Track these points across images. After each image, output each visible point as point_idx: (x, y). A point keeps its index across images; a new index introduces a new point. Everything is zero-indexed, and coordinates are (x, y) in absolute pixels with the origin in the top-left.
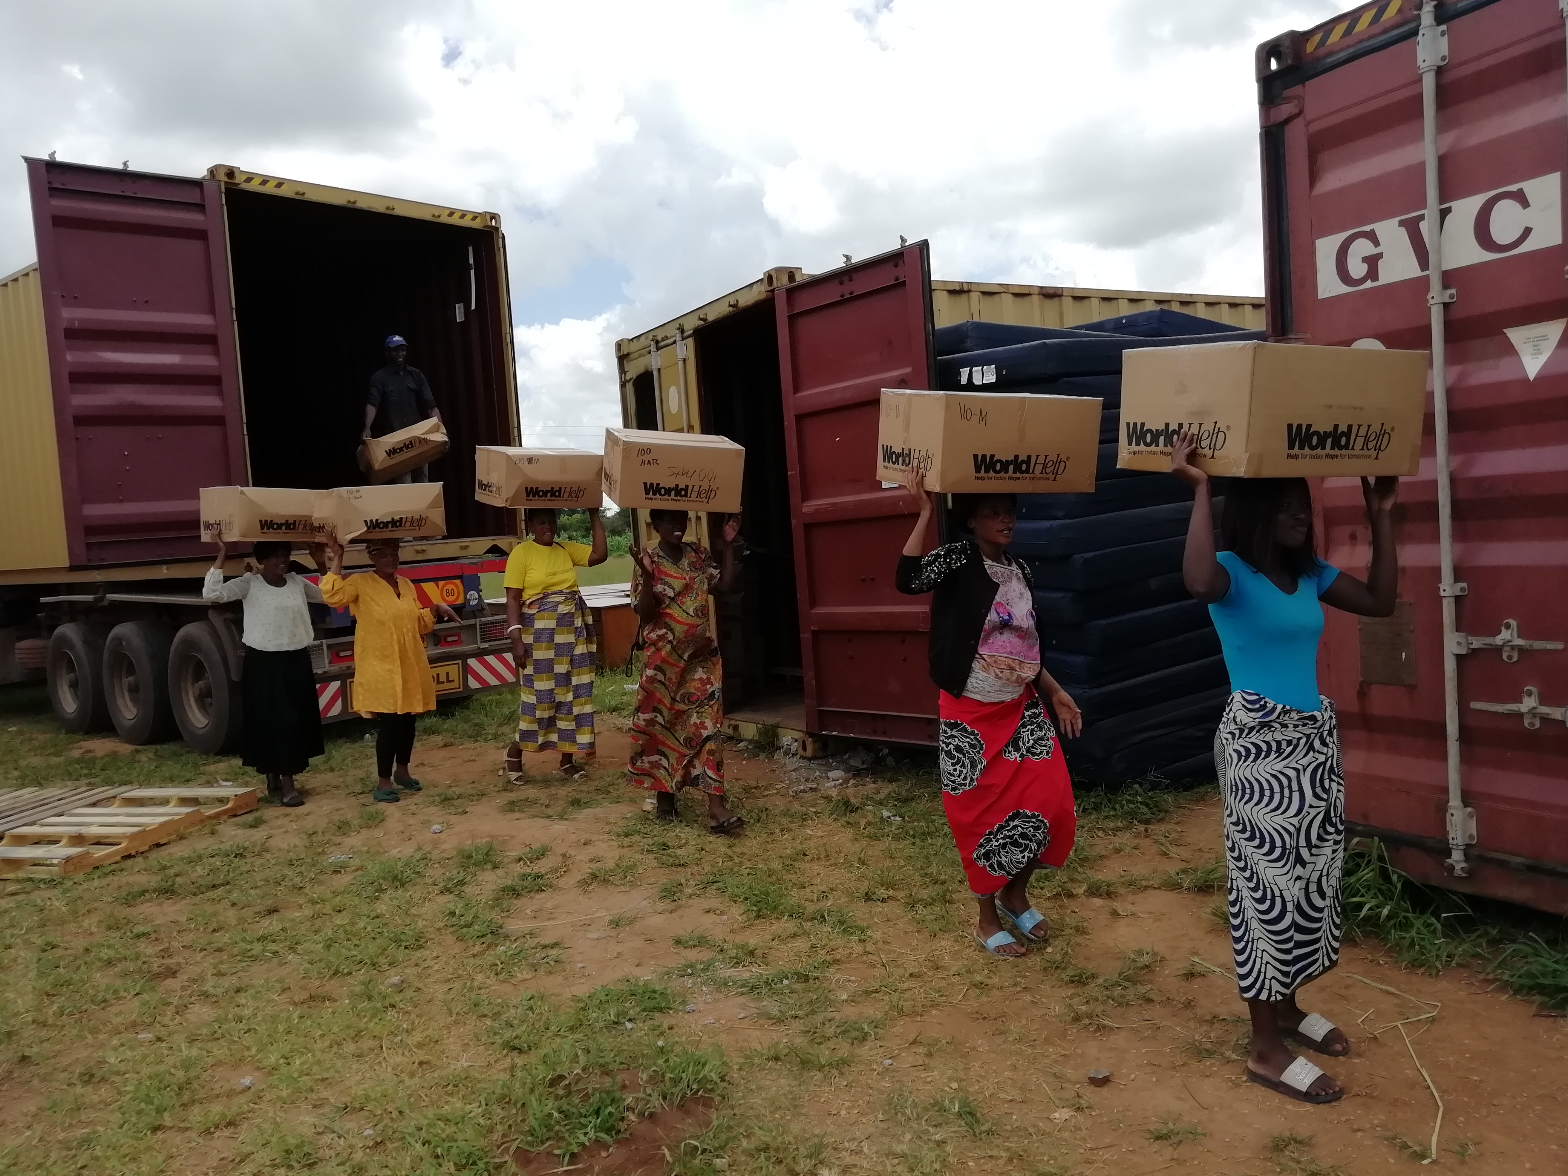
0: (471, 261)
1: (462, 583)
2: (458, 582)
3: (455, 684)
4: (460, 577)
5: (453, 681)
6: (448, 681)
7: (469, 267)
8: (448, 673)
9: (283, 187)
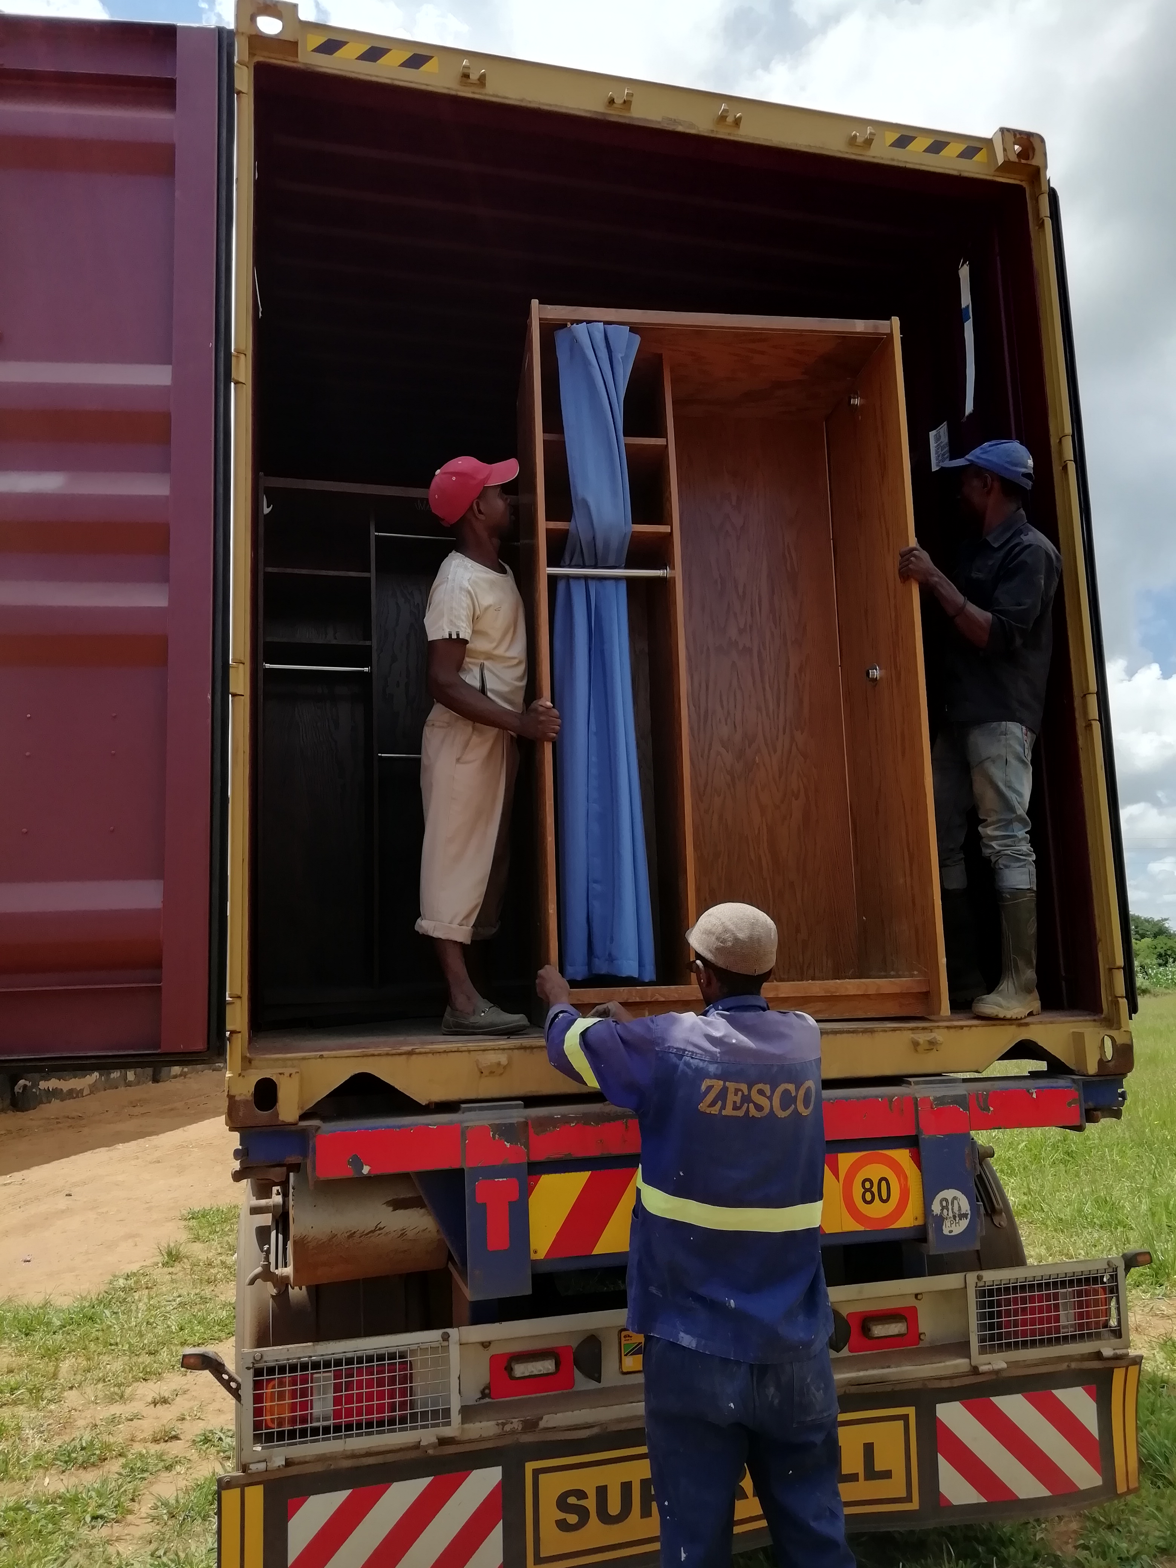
0: (966, 300)
1: (917, 1159)
2: (902, 1156)
3: (895, 1487)
4: (912, 1142)
5: (887, 1475)
6: (871, 1474)
7: (959, 317)
8: (869, 1449)
9: (426, 67)
